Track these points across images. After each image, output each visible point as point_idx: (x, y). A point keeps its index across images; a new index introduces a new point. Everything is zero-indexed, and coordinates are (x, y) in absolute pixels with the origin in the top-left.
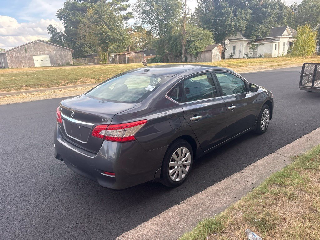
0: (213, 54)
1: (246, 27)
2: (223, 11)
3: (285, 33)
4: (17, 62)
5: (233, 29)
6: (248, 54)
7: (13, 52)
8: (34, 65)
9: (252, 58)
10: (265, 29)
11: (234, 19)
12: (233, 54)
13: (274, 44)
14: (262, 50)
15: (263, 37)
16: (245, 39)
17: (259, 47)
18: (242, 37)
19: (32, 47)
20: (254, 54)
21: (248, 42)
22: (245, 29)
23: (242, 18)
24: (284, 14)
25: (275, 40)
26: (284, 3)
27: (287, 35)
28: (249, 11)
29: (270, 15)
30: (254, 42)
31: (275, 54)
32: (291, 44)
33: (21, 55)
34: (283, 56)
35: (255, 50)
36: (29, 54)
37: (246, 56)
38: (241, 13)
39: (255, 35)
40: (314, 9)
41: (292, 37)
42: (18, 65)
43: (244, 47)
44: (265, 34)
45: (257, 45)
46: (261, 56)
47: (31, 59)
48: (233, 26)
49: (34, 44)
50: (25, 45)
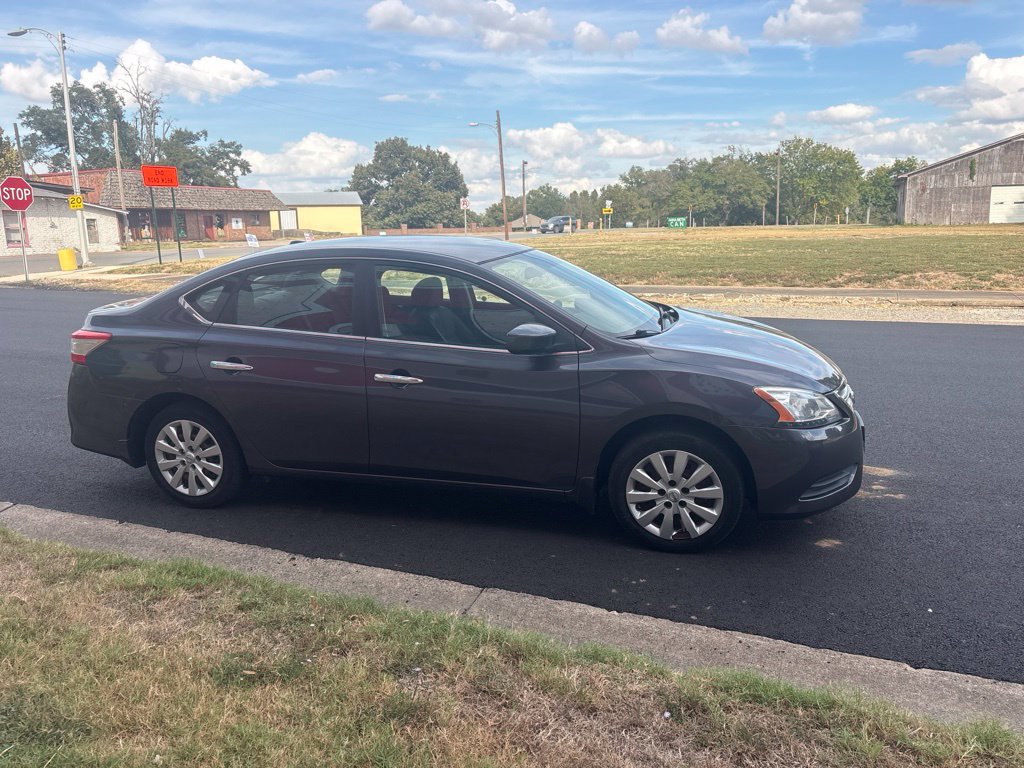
4: (933, 207)
7: (932, 174)
8: (987, 217)
19: (997, 159)
33: (953, 184)
36: (980, 179)
42: (935, 216)
47: (983, 197)
49: (1007, 149)
50: (976, 152)
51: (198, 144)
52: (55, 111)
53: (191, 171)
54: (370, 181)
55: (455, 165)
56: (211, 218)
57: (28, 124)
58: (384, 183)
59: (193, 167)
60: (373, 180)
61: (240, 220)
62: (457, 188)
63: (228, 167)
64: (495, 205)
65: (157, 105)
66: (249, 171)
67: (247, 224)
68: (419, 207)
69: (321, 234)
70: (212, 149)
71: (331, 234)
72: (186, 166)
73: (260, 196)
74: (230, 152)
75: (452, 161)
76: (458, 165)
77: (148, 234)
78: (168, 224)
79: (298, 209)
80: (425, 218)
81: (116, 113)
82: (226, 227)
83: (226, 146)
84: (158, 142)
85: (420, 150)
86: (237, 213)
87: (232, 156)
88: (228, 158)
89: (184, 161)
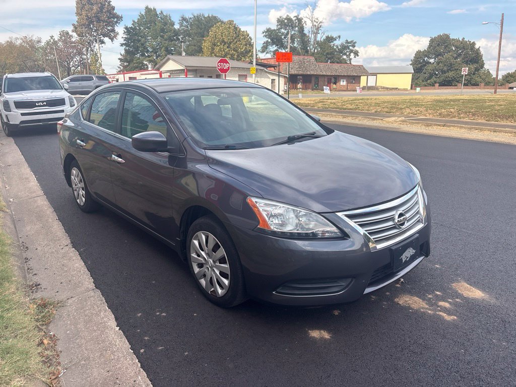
51: (335, 42)
52: (277, 30)
53: (329, 56)
54: (424, 60)
55: (479, 49)
56: (331, 79)
57: (266, 36)
58: (432, 61)
59: (330, 54)
60: (426, 59)
61: (345, 80)
62: (477, 63)
63: (348, 54)
64: (509, 74)
65: (320, 24)
66: (358, 56)
67: (348, 82)
68: (451, 74)
69: (387, 88)
70: (342, 45)
71: (393, 88)
72: (327, 54)
73: (357, 68)
74: (350, 46)
75: (477, 47)
76: (480, 49)
77: (301, 87)
78: (310, 82)
79: (378, 75)
80: (453, 80)
81: (301, 29)
82: (338, 84)
83: (348, 43)
84: (318, 43)
85: (458, 41)
86: (343, 77)
87: (351, 48)
88: (349, 48)
89: (327, 51)
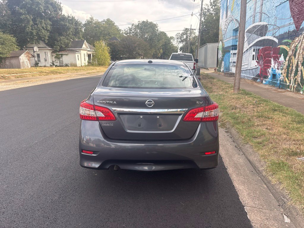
0: (21, 61)
1: (48, 37)
2: (21, 17)
3: (84, 46)
5: (35, 37)
6: (54, 63)
9: (58, 66)
10: (66, 41)
11: (35, 27)
12: (38, 62)
13: (77, 55)
14: (66, 59)
15: (65, 48)
16: (49, 48)
17: (64, 57)
18: (45, 46)
20: (60, 63)
21: (51, 51)
22: (47, 38)
23: (43, 28)
24: (79, 30)
25: (76, 51)
26: (78, 20)
27: (85, 48)
28: (48, 22)
29: (69, 29)
30: (59, 52)
31: (78, 63)
32: (89, 56)
34: (85, 66)
35: (60, 60)
37: (52, 64)
38: (41, 23)
39: (58, 45)
40: (97, 29)
41: (89, 50)
43: (49, 55)
44: (67, 45)
45: (62, 55)
46: (67, 65)
48: (35, 34)
